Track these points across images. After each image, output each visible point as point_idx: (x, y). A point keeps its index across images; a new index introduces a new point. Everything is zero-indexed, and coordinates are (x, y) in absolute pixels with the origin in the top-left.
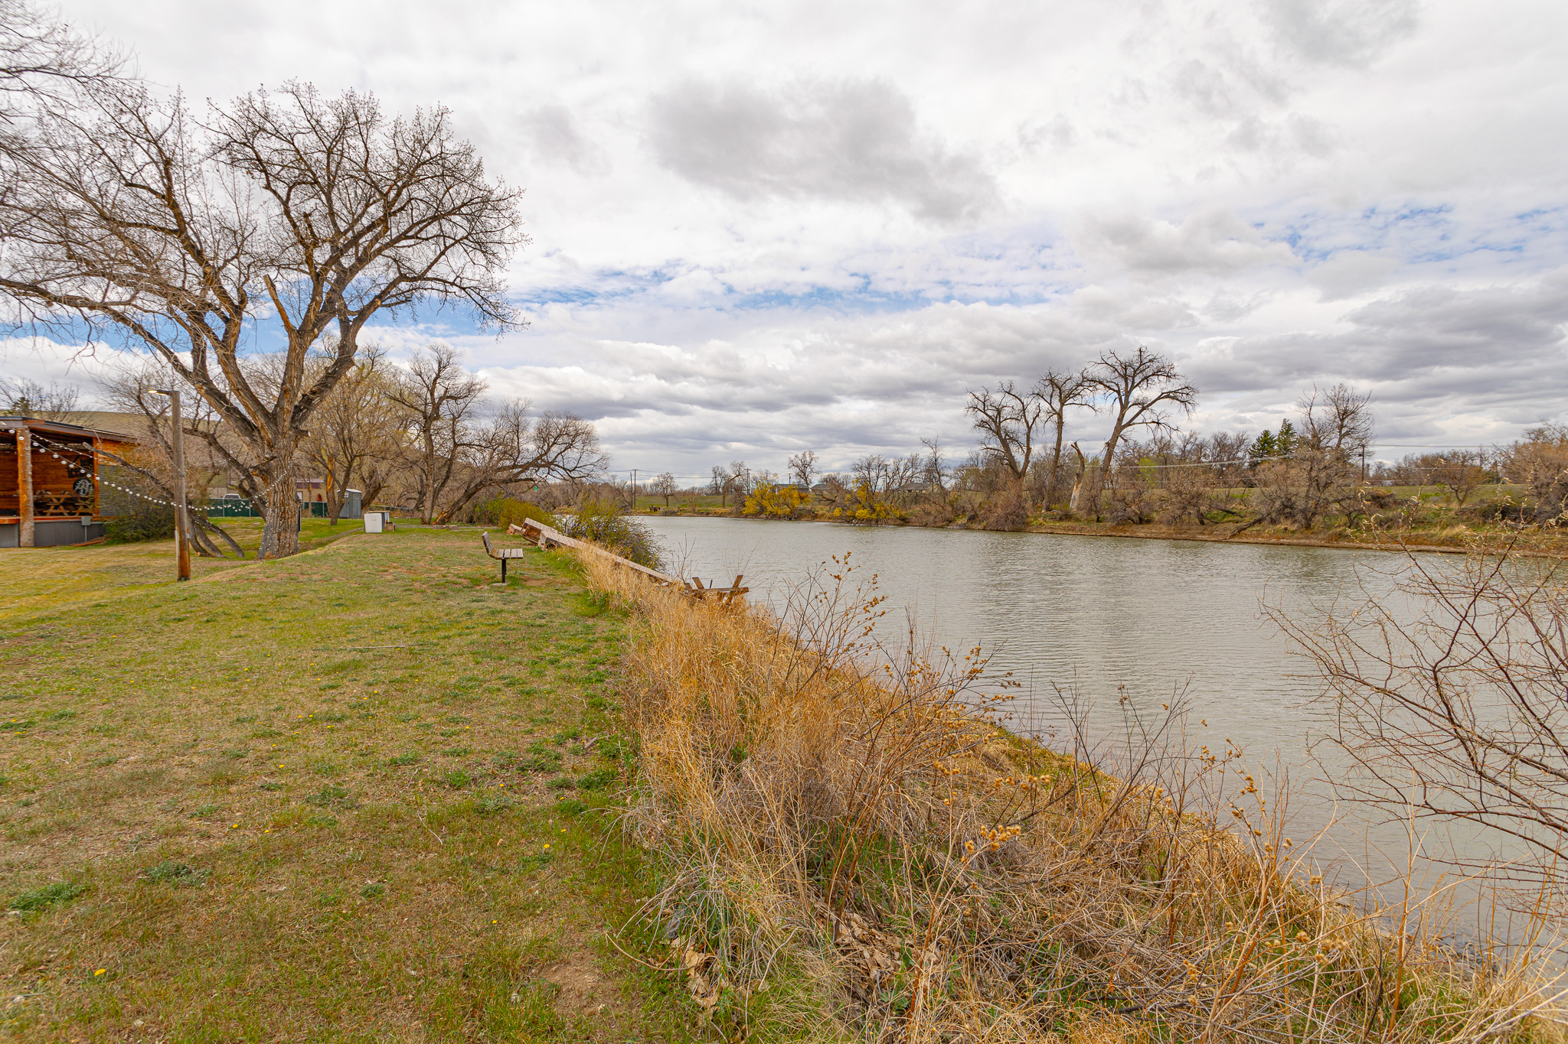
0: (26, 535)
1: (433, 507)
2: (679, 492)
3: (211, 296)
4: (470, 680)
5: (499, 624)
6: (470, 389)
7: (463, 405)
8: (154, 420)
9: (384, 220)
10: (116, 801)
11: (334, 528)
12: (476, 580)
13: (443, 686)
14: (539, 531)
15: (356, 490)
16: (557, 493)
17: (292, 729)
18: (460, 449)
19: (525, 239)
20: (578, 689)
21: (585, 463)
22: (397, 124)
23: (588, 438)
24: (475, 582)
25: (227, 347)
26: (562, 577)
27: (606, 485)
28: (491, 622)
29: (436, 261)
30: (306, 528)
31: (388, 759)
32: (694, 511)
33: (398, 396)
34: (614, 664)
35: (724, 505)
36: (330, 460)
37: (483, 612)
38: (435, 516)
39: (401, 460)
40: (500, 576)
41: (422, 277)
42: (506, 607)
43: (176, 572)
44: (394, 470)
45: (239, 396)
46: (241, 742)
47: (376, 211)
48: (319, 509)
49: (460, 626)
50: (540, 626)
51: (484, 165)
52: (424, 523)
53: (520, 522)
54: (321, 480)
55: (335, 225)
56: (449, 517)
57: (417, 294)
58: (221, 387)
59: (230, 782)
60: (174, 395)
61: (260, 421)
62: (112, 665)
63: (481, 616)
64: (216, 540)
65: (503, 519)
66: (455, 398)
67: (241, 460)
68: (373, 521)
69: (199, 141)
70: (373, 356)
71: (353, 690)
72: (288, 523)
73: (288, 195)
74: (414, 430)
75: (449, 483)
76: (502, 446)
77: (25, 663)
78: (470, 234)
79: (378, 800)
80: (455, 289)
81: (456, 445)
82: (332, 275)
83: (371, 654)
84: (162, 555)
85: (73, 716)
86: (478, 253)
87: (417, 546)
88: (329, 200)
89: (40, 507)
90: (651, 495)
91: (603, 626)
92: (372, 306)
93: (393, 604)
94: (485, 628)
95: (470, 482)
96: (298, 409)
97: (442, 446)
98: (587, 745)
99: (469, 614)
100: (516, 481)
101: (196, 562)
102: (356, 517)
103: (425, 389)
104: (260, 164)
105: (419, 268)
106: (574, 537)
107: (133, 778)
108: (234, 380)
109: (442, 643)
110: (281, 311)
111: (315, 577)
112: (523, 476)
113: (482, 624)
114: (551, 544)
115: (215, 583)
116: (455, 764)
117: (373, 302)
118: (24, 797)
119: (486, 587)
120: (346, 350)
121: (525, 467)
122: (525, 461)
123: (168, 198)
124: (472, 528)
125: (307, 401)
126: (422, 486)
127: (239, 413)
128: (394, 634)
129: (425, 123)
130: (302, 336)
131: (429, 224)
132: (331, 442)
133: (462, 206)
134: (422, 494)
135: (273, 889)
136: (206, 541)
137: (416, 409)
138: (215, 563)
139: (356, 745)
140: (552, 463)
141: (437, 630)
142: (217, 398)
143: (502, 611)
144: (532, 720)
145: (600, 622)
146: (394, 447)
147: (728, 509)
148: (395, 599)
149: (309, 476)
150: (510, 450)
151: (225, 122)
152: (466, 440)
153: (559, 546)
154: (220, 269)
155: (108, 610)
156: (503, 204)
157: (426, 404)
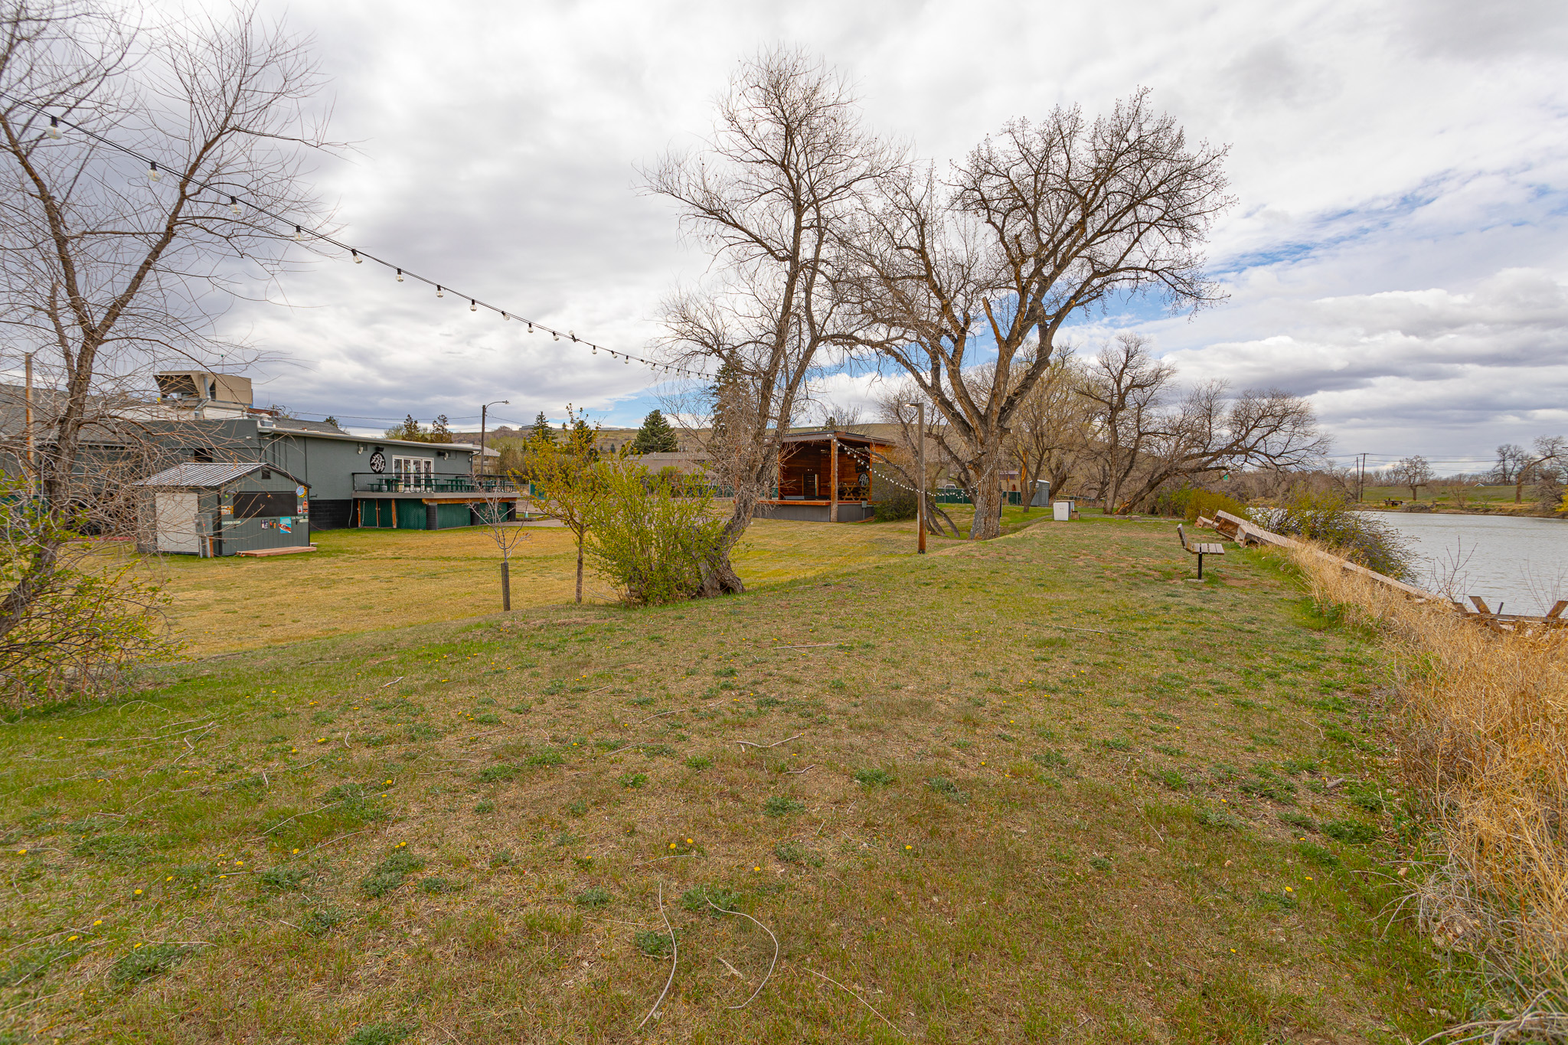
0: (834, 514)
1: (1115, 497)
2: (1435, 482)
3: (946, 324)
4: (1175, 677)
5: (1201, 623)
6: (1158, 376)
7: (1149, 392)
8: (905, 426)
9: (1082, 224)
10: (903, 718)
11: (1026, 515)
12: (1169, 574)
13: (1147, 679)
14: (1237, 526)
15: (1045, 480)
16: (1252, 483)
17: (1016, 690)
18: (1144, 438)
19: (1231, 201)
20: (1309, 713)
21: (1295, 447)
22: (1098, 123)
23: (1301, 418)
24: (1167, 576)
25: (955, 364)
26: (1270, 579)
27: (1318, 473)
28: (1190, 620)
29: (1129, 250)
30: (1005, 514)
31: (1101, 740)
32: (1462, 507)
33: (1085, 389)
34: (1357, 693)
35: (1518, 499)
36: (1025, 454)
37: (1180, 608)
38: (1116, 506)
39: (1085, 451)
40: (1195, 572)
41: (1115, 269)
42: (1206, 606)
43: (917, 546)
44: (1079, 461)
45: (961, 402)
46: (980, 693)
47: (1074, 216)
48: (1014, 498)
49: (1157, 619)
50: (1250, 632)
51: (1185, 134)
52: (1106, 512)
53: (1210, 514)
54: (1016, 472)
55: (1039, 239)
56: (1131, 508)
57: (1108, 287)
58: (949, 397)
59: (976, 725)
60: (919, 406)
61: (974, 423)
62: (891, 614)
63: (1179, 612)
64: (942, 522)
65: (1188, 511)
66: (1141, 386)
67: (959, 456)
68: (1061, 509)
69: (943, 196)
70: (1065, 354)
71: (1062, 666)
72: (993, 512)
73: (1004, 222)
74: (1098, 422)
75: (1132, 473)
76: (1193, 433)
77: (844, 604)
78: (1166, 213)
79: (1094, 775)
80: (1147, 274)
81: (1141, 434)
82: (1035, 286)
83: (1073, 634)
84: (906, 532)
85: (873, 647)
86: (1175, 230)
87: (1102, 535)
88: (1035, 218)
89: (841, 493)
90: (1388, 485)
91: (1336, 644)
92: (1068, 307)
93: (1088, 590)
94: (1184, 626)
95: (1154, 472)
96: (1003, 410)
97: (1127, 435)
98: (1330, 784)
99: (1166, 609)
100: (1206, 470)
101: (930, 539)
102: (1044, 505)
103: (1112, 381)
104: (984, 203)
105: (1110, 261)
106: (1283, 534)
107: (912, 703)
108: (959, 390)
109: (1140, 634)
110: (994, 326)
111: (1018, 558)
112: (1213, 465)
113: (1181, 621)
114: (1251, 541)
115: (947, 557)
116: (1168, 763)
117: (1068, 303)
118: (854, 700)
119: (1180, 582)
120: (1044, 349)
121: (1218, 454)
122: (1217, 448)
123: (922, 252)
124: (1154, 519)
125: (1011, 402)
126: (1104, 477)
127: (961, 417)
128: (1093, 619)
129: (1123, 114)
130: (1008, 345)
131: (1125, 214)
132: (1026, 438)
133: (1159, 186)
134: (1104, 484)
135: (1015, 828)
136: (935, 522)
137: (1103, 401)
138: (941, 541)
139: (1070, 718)
140: (1251, 449)
141: (1134, 620)
142: (946, 405)
143: (1201, 610)
144: (1253, 738)
145: (1330, 638)
146: (1080, 440)
147: (1526, 505)
148: (1089, 585)
149: (1008, 470)
150: (1200, 437)
151: (961, 176)
152: (1150, 429)
153: (1262, 544)
154: (952, 299)
155: (884, 571)
156: (1206, 170)
157: (1112, 395)
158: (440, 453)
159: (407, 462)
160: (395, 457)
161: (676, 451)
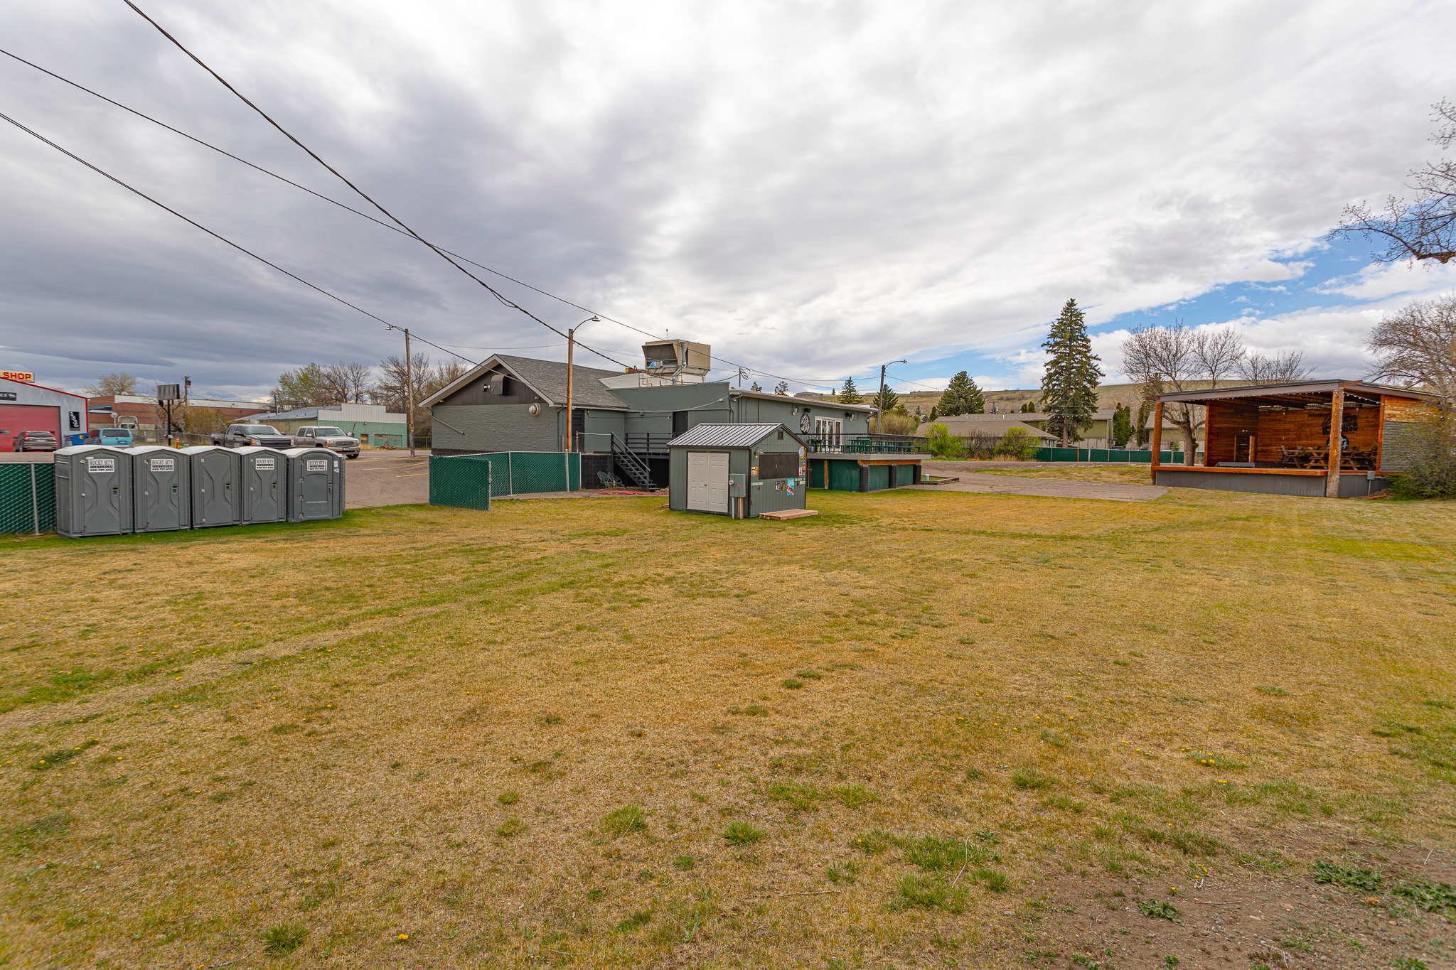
0: (1333, 486)
158: (848, 414)
159: (824, 423)
160: (817, 418)
161: (982, 412)
